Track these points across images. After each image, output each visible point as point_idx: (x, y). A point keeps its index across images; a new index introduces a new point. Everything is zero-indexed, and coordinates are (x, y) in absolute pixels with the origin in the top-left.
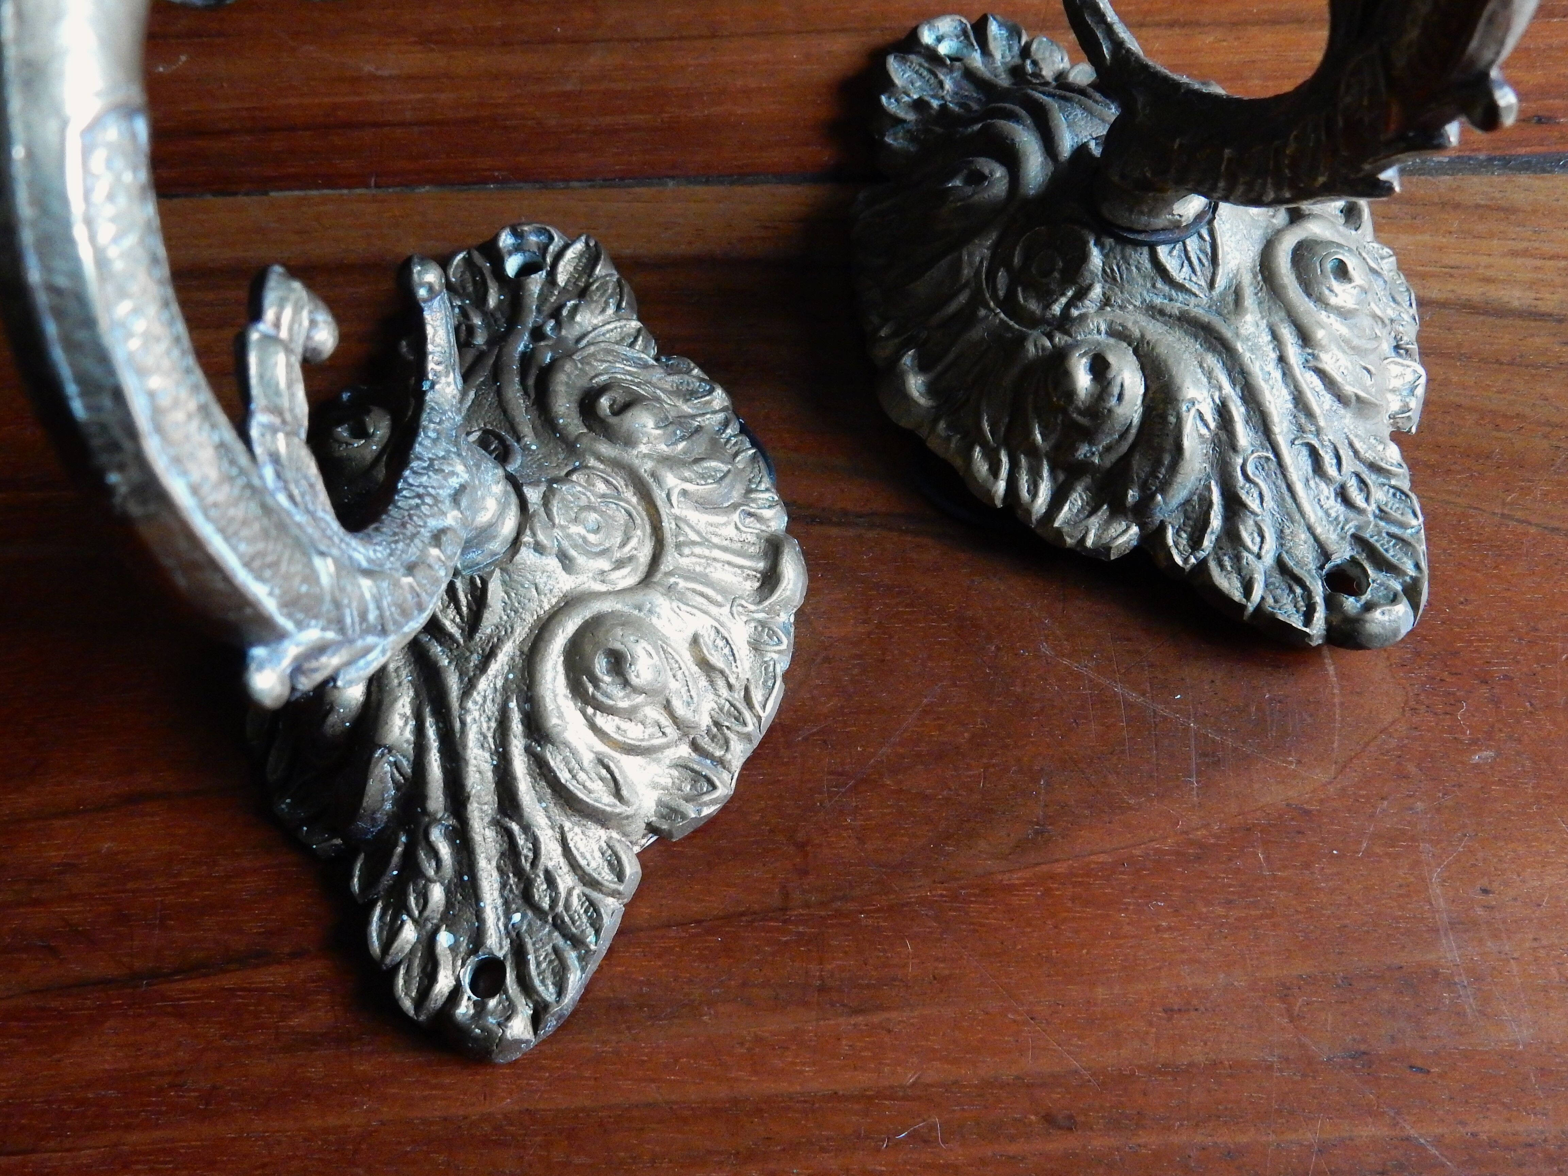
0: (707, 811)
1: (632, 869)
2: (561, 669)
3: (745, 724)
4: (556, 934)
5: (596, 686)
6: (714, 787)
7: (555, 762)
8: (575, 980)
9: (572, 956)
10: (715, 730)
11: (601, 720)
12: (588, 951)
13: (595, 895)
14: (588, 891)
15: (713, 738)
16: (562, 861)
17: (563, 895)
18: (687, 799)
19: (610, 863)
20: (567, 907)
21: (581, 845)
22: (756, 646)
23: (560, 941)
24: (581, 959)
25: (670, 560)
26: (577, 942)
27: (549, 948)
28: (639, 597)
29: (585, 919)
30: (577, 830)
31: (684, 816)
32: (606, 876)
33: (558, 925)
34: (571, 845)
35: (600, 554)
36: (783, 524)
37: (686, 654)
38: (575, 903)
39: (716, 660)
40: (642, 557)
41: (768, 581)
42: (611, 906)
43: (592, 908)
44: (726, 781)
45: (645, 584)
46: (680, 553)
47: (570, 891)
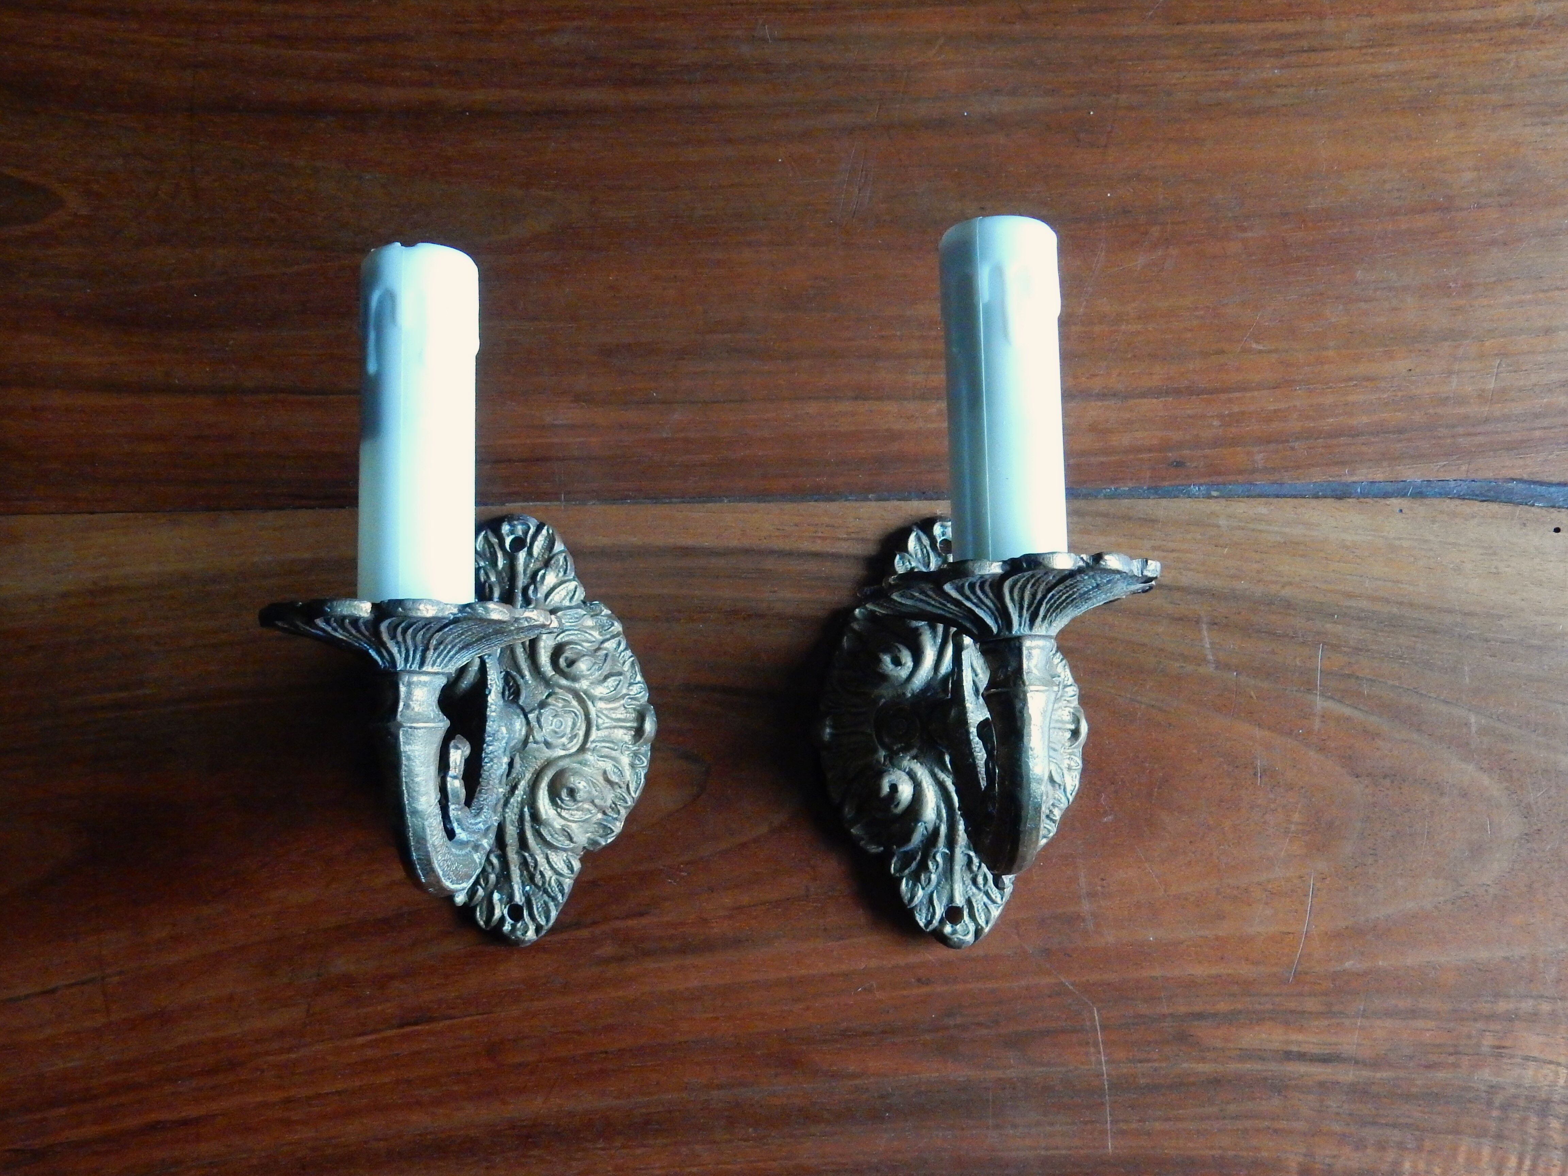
0: (609, 841)
1: (577, 865)
2: (546, 793)
3: (627, 803)
4: (545, 895)
5: (562, 802)
6: (613, 832)
7: (544, 832)
8: (554, 914)
9: (552, 905)
10: (613, 806)
11: (564, 813)
12: (558, 902)
13: (561, 879)
14: (558, 877)
15: (613, 809)
16: (547, 866)
17: (548, 879)
18: (601, 837)
19: (568, 866)
20: (550, 885)
21: (555, 860)
22: (633, 766)
23: (546, 898)
24: (556, 906)
25: (594, 734)
26: (554, 899)
27: (542, 902)
28: (580, 757)
29: (557, 889)
30: (553, 853)
31: (599, 844)
32: (566, 871)
33: (546, 891)
34: (551, 860)
35: (562, 737)
36: (646, 699)
37: (601, 779)
38: (553, 883)
39: (614, 778)
40: (581, 733)
41: (639, 732)
42: (568, 883)
43: (560, 884)
44: (618, 827)
45: (582, 749)
46: (598, 729)
47: (551, 878)
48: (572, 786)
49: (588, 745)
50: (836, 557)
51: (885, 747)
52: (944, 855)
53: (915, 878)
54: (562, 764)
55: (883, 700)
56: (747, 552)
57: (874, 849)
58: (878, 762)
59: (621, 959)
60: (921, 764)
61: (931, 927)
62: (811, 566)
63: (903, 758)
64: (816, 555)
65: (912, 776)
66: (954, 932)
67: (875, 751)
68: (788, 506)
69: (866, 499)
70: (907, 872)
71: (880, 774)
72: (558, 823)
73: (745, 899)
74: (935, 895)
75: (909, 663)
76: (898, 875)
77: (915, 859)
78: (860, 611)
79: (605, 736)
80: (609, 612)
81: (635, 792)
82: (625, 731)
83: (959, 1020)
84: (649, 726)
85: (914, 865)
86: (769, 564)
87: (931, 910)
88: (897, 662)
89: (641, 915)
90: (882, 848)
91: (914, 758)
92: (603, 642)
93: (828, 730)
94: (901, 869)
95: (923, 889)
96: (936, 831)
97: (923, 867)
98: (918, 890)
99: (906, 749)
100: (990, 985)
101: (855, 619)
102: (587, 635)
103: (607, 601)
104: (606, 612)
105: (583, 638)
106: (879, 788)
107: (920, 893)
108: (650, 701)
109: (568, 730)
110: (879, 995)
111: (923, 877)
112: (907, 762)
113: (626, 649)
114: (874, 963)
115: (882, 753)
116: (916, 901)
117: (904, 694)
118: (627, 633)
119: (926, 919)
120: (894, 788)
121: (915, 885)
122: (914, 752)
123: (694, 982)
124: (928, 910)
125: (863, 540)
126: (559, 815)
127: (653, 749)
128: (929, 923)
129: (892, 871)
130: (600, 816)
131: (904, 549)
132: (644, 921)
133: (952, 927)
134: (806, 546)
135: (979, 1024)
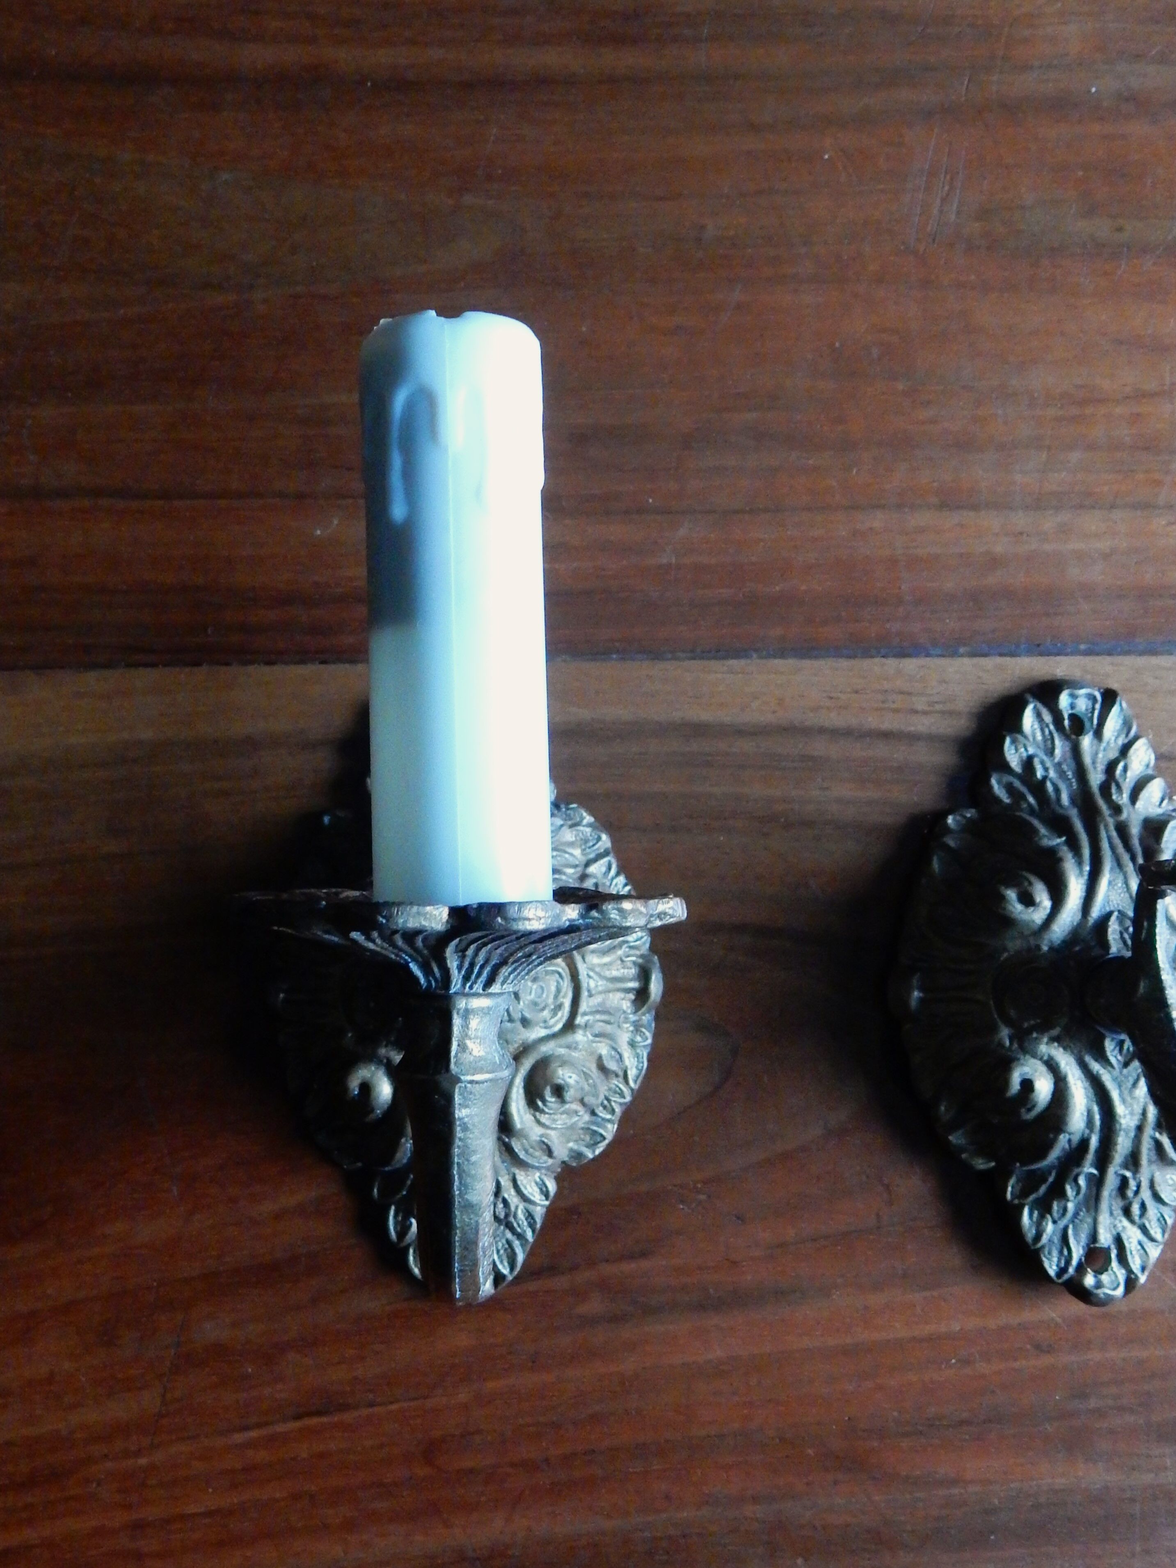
0: (597, 1152)
1: (552, 1186)
2: (521, 1091)
3: (624, 1097)
4: (507, 1231)
5: (545, 1105)
6: (604, 1138)
7: (516, 1146)
8: (520, 1257)
9: (516, 1244)
10: (606, 1102)
11: (544, 1119)
12: (527, 1240)
13: (531, 1207)
14: (527, 1205)
15: (605, 1107)
16: (513, 1191)
17: (513, 1209)
18: (587, 1146)
19: (541, 1190)
20: (515, 1217)
21: (525, 1182)
22: (633, 1044)
23: (509, 1235)
24: (522, 1245)
25: (584, 1003)
26: (520, 1236)
27: (504, 1241)
28: (569, 1038)
29: (525, 1223)
30: (523, 1173)
31: (585, 1157)
32: (537, 1197)
33: (509, 1226)
34: (519, 1183)
35: (543, 1009)
36: (648, 945)
37: (593, 1067)
38: (521, 1215)
39: (612, 1066)
40: (567, 1003)
41: (641, 995)
42: (539, 1212)
43: (530, 1216)
44: (610, 1131)
45: (570, 1026)
46: (590, 995)
47: (517, 1207)
48: (560, 1081)
49: (579, 1020)
50: (913, 738)
51: (1009, 1023)
52: (1090, 1177)
53: (1044, 1208)
54: (546, 1049)
55: (1005, 955)
56: (788, 730)
57: (981, 1164)
58: (1001, 1045)
59: (616, 1319)
60: (1065, 1049)
61: (1066, 1277)
62: (881, 750)
63: (1037, 1040)
64: (886, 735)
65: (1052, 1066)
66: (1099, 1285)
67: (994, 1029)
68: (844, 663)
69: (954, 654)
70: (1032, 1198)
71: (1006, 1064)
72: (535, 1133)
73: (791, 1233)
74: (1070, 1232)
75: (1045, 901)
76: (1016, 1201)
77: (1045, 1180)
78: (954, 819)
79: (599, 1005)
80: (592, 819)
81: (635, 1082)
82: (622, 995)
83: (1093, 1403)
84: (656, 987)
85: (1043, 1189)
86: (819, 747)
87: (1066, 1252)
88: (1028, 900)
89: (644, 1255)
90: (993, 1164)
91: (1053, 1040)
92: (588, 864)
93: (916, 994)
94: (1024, 1193)
95: (1054, 1222)
96: (1084, 1143)
97: (1057, 1191)
98: (1047, 1224)
99: (1043, 1027)
100: (1138, 1353)
101: (947, 830)
102: (567, 856)
103: (588, 801)
104: (588, 819)
105: (563, 861)
106: (1006, 1083)
107: (1050, 1228)
108: (653, 948)
109: (551, 1000)
110: (982, 1367)
111: (1055, 1206)
112: (1045, 1048)
113: (618, 874)
114: (973, 1323)
115: (1005, 1034)
116: (1045, 1239)
117: (1038, 947)
118: (618, 849)
119: (1057, 1266)
120: (1028, 1085)
121: (1042, 1217)
122: (1055, 1032)
123: (718, 1353)
124: (1061, 1252)
125: (951, 713)
126: (538, 1122)
127: (657, 1018)
128: (1062, 1271)
129: (1009, 1196)
130: (587, 1117)
131: (1016, 727)
132: (645, 1264)
133: (1095, 1276)
134: (872, 722)
135: (1121, 1409)
